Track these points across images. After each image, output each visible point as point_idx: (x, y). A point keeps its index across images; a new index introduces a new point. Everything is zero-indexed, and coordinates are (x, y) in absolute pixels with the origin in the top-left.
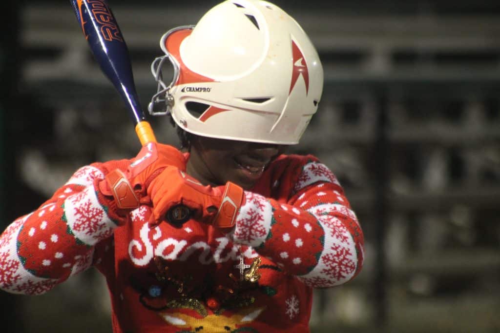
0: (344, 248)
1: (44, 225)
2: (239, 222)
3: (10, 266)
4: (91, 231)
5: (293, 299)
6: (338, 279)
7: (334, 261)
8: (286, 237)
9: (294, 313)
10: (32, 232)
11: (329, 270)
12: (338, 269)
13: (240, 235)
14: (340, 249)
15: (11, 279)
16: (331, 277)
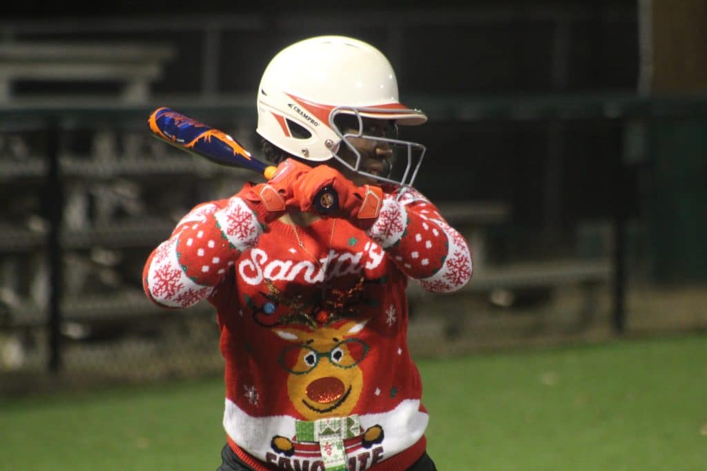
0: (463, 256)
1: (200, 234)
2: (383, 213)
3: (173, 275)
4: (242, 236)
5: (391, 308)
6: (456, 285)
7: (455, 266)
8: (418, 238)
9: (392, 321)
10: (190, 242)
11: (451, 275)
12: (458, 275)
13: (382, 226)
14: (460, 256)
15: (174, 288)
16: (451, 282)
